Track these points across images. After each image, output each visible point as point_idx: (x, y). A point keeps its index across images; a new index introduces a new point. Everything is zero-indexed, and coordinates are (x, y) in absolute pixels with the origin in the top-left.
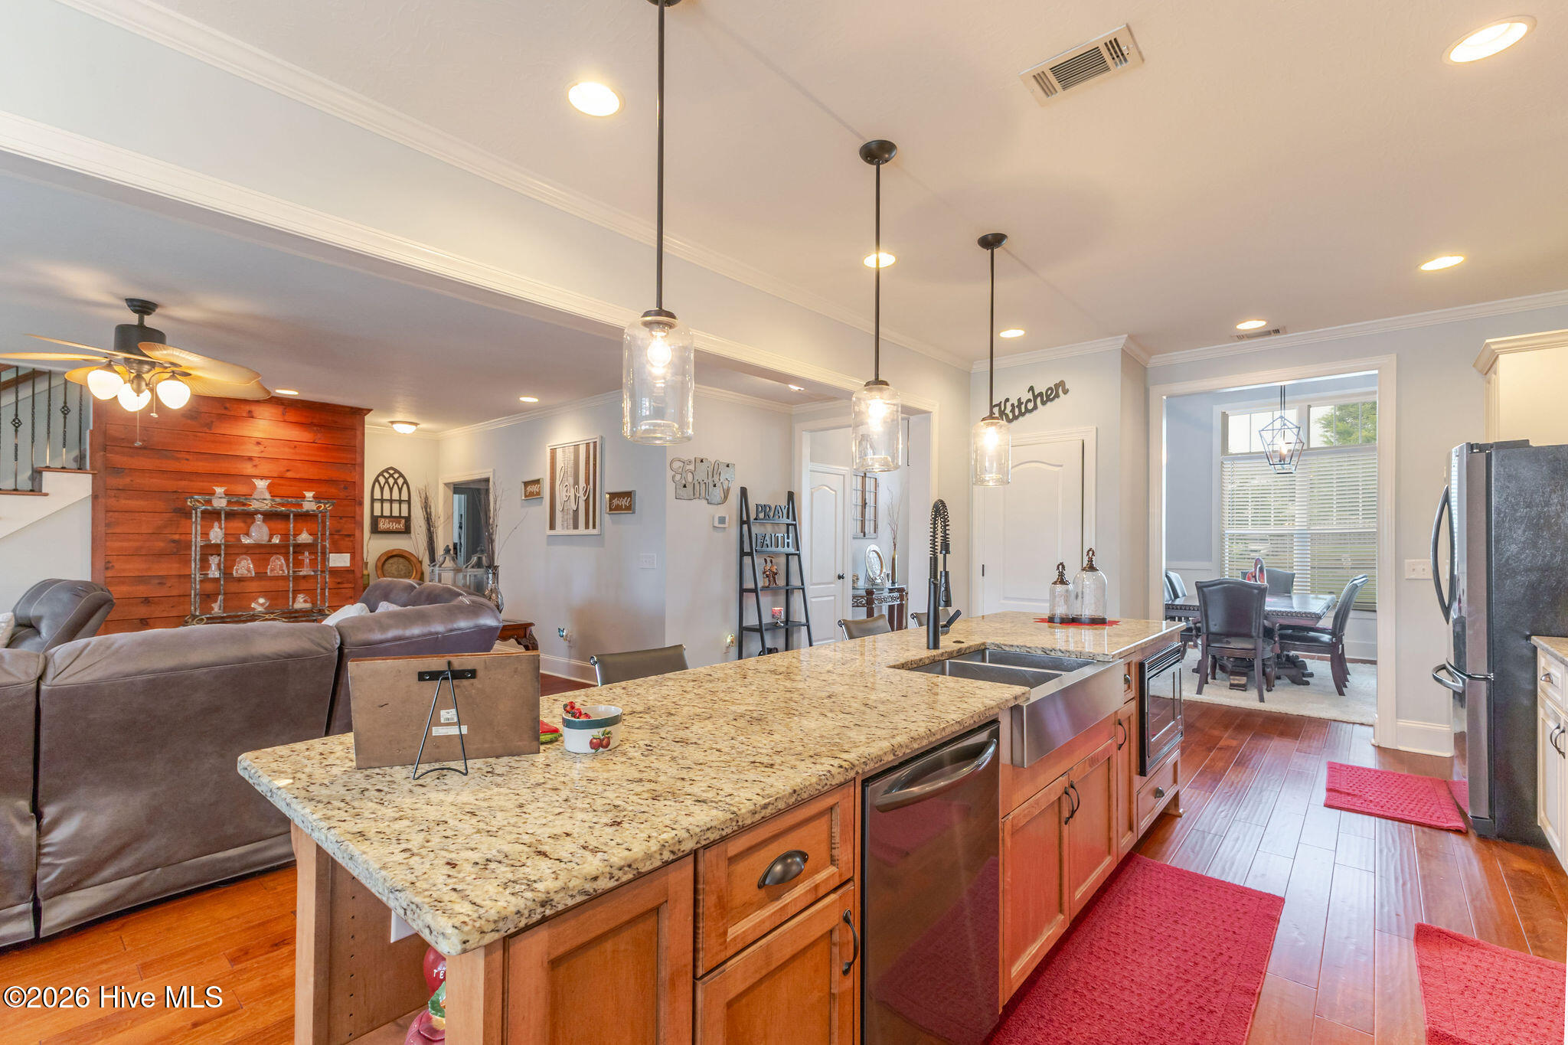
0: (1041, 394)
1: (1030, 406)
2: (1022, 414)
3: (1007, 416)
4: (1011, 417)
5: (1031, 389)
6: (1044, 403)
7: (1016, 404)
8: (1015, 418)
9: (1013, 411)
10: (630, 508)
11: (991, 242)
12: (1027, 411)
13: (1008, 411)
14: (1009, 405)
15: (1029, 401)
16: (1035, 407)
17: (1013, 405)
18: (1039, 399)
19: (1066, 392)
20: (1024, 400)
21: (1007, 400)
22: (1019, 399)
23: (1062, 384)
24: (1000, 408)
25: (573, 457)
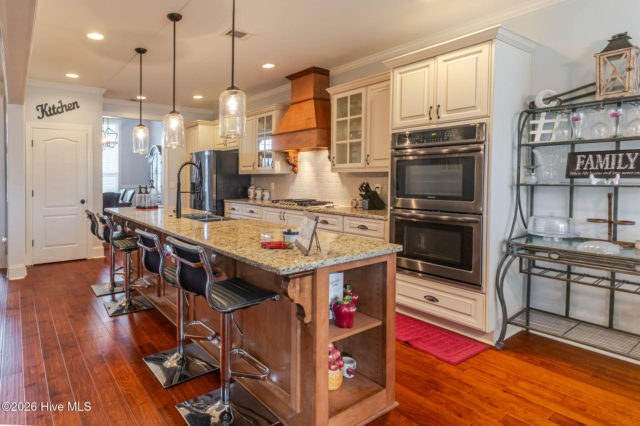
0: (65, 106)
1: (60, 110)
2: (55, 113)
3: (46, 113)
4: (49, 114)
5: (60, 102)
6: (67, 110)
7: (52, 108)
8: (51, 115)
9: (50, 110)
11: (141, 51)
12: (58, 112)
13: (47, 110)
14: (47, 107)
15: (59, 107)
16: (62, 111)
17: (50, 108)
18: (64, 108)
19: (78, 107)
20: (56, 106)
21: (46, 104)
22: (53, 106)
23: (76, 103)
24: (42, 108)
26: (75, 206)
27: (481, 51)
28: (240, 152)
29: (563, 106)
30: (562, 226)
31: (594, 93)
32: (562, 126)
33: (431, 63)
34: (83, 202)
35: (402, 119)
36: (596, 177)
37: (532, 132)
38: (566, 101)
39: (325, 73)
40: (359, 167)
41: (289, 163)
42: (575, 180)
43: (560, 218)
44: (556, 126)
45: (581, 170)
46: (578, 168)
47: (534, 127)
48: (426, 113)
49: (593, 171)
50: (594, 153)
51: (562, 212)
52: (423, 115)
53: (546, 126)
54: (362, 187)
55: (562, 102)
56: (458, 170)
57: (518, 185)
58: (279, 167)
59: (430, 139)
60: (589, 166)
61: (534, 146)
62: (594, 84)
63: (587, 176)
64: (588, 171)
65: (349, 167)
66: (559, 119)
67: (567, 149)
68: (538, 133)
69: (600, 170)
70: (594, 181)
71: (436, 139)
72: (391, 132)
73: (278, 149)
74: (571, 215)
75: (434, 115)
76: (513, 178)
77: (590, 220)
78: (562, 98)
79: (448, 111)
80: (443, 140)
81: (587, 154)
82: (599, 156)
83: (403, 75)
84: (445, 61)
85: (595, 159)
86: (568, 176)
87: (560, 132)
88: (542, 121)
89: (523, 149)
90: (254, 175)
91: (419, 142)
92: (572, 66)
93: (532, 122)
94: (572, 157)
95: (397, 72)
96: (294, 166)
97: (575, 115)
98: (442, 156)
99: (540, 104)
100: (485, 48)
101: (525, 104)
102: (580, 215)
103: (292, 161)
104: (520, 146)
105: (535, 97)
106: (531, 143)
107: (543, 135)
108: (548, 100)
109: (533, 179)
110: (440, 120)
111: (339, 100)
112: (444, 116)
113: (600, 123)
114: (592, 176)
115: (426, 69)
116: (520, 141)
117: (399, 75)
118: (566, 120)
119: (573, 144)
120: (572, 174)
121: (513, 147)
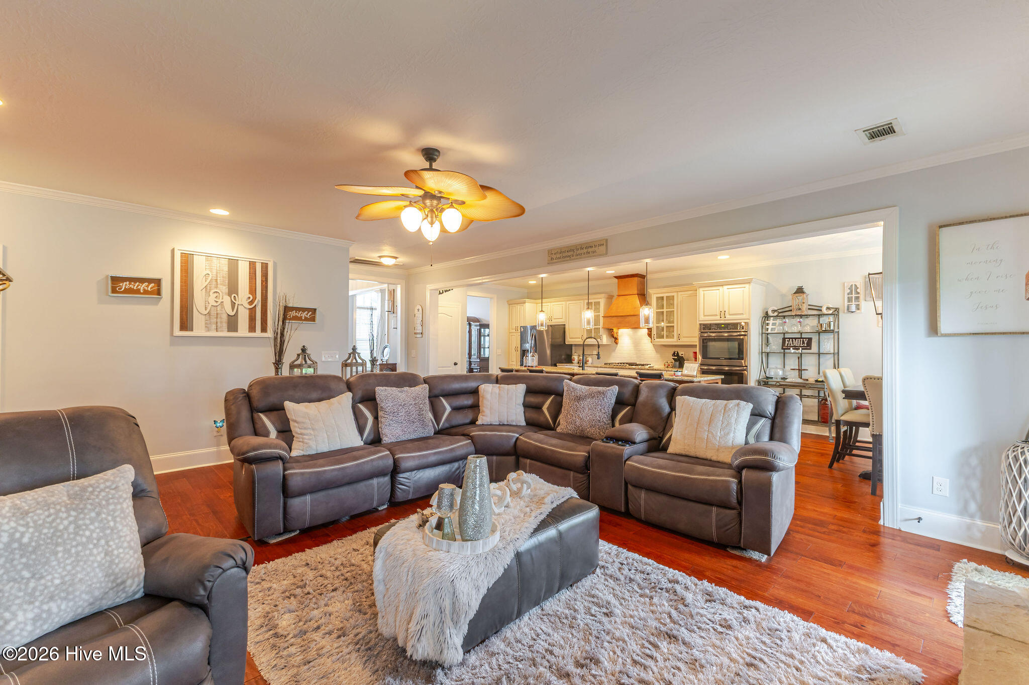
10: (313, 319)
25: (226, 269)
26: (450, 367)
27: (745, 287)
28: (567, 327)
29: (780, 316)
30: (781, 373)
31: (791, 310)
32: (780, 325)
33: (720, 288)
34: (456, 364)
35: (704, 316)
36: (793, 349)
37: (767, 327)
38: (781, 312)
39: (643, 277)
40: (673, 341)
41: (613, 337)
42: (786, 350)
43: (779, 369)
44: (777, 324)
45: (788, 346)
46: (786, 345)
47: (768, 324)
48: (718, 313)
49: (792, 346)
50: (792, 338)
51: (780, 366)
52: (716, 315)
53: (773, 324)
54: (674, 353)
55: (779, 313)
56: (736, 344)
57: (762, 353)
58: (605, 339)
59: (721, 328)
60: (790, 344)
61: (768, 334)
62: (791, 306)
63: (790, 349)
64: (790, 346)
65: (665, 341)
66: (778, 321)
67: (782, 336)
68: (770, 327)
69: (794, 346)
70: (793, 351)
71: (724, 328)
72: (698, 323)
73: (607, 327)
74: (784, 367)
75: (723, 316)
76: (759, 349)
77: (791, 369)
78: (780, 311)
79: (730, 315)
80: (728, 329)
81: (789, 338)
82: (794, 340)
83: (705, 292)
84: (728, 289)
85: (792, 341)
86: (782, 349)
87: (779, 328)
88: (771, 321)
89: (764, 335)
90: (575, 345)
91: (715, 329)
92: (783, 296)
93: (767, 322)
94: (784, 339)
95: (701, 289)
96: (616, 339)
97: (785, 320)
98: (725, 338)
99: (770, 313)
100: (747, 286)
101: (763, 312)
102: (788, 368)
103: (615, 335)
104: (762, 333)
105: (768, 309)
106: (767, 332)
107: (772, 329)
108: (774, 311)
109: (768, 350)
110: (726, 319)
111: (658, 298)
112: (728, 316)
113: (794, 324)
114: (791, 349)
115: (718, 291)
116: (762, 331)
117: (702, 292)
118: (781, 322)
119: (784, 334)
120: (785, 347)
121: (759, 334)
